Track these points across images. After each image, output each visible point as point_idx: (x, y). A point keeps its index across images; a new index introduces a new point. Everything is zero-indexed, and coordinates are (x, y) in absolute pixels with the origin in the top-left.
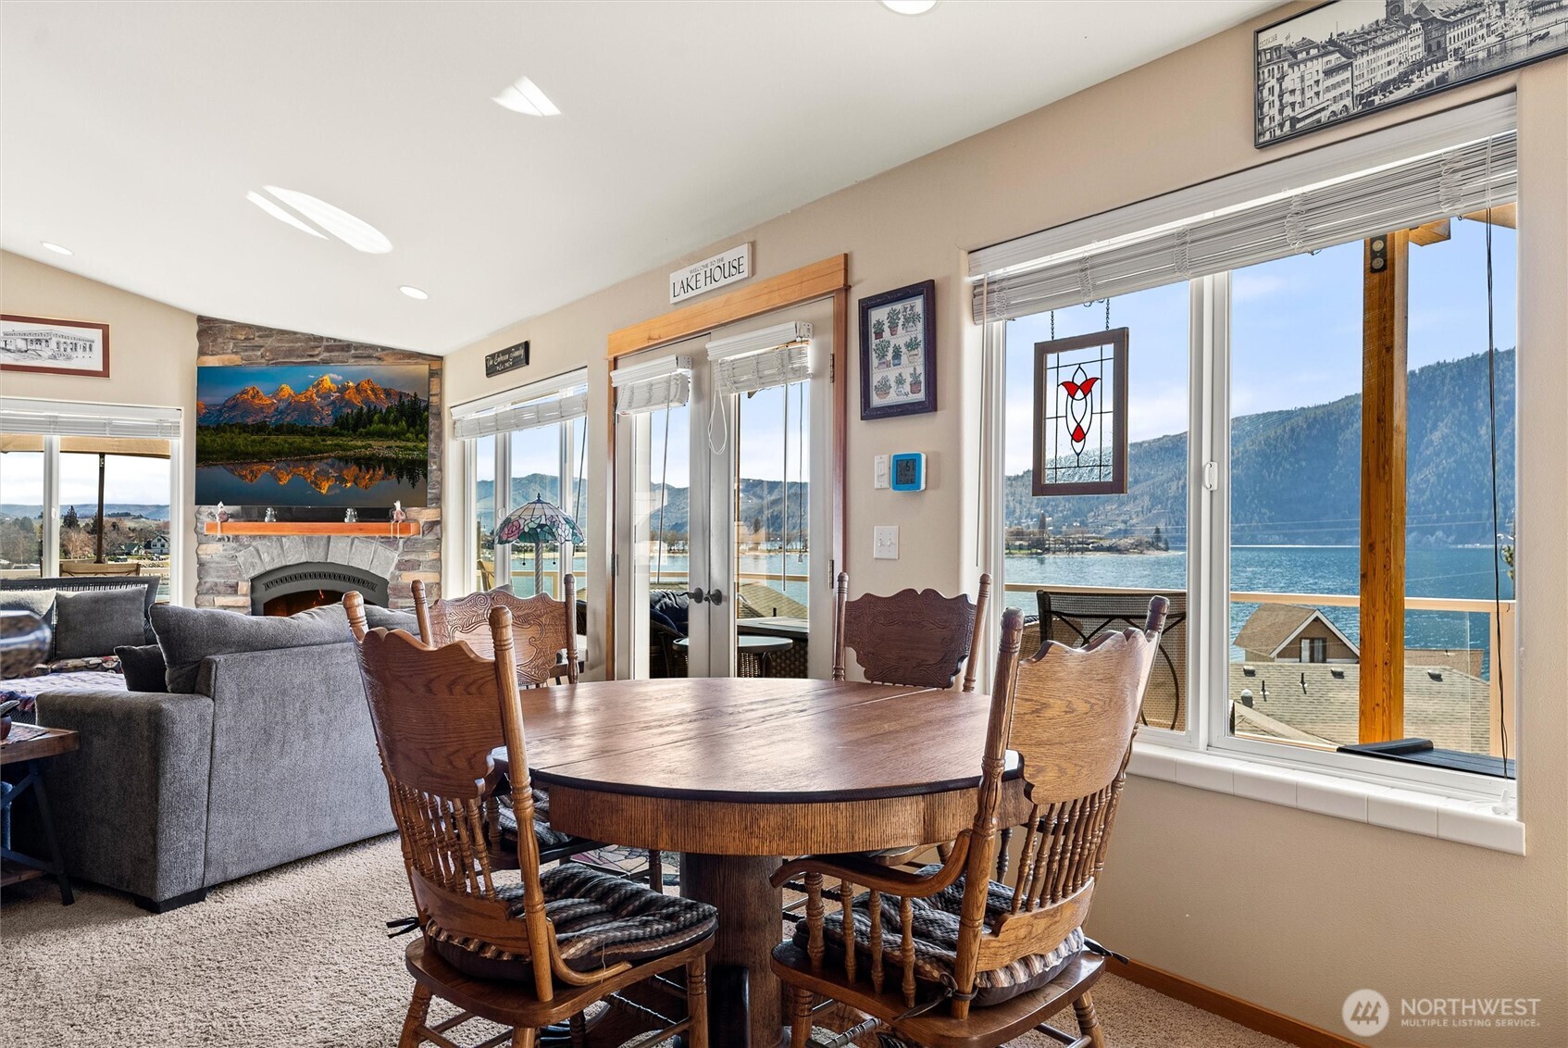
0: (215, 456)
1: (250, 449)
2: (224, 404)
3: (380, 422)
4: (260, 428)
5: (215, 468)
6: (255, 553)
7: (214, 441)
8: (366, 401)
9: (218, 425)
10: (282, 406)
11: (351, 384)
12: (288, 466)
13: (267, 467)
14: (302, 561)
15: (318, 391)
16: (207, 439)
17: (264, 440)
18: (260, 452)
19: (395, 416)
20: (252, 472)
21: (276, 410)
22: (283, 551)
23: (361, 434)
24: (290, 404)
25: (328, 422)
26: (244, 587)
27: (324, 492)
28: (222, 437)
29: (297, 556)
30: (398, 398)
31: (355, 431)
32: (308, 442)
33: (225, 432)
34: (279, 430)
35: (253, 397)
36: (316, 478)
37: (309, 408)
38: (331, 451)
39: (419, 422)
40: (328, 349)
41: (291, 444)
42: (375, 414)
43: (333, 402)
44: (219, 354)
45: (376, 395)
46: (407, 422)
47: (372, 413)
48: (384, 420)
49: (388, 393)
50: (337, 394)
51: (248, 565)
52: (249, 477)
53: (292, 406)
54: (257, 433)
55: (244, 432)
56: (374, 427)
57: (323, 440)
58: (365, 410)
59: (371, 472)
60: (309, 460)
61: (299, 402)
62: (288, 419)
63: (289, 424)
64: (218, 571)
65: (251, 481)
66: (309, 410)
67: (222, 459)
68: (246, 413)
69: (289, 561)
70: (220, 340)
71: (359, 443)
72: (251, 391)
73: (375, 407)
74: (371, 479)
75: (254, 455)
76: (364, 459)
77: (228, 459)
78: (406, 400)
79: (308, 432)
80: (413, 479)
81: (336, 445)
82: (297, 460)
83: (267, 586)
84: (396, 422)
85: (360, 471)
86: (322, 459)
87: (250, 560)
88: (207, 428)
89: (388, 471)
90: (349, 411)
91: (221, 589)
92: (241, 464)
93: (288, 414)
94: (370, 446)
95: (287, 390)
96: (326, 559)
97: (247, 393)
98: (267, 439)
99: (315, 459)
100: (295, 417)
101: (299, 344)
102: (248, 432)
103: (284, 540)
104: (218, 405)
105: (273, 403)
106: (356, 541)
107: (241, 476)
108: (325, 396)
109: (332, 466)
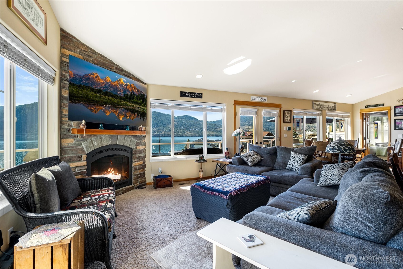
0: (78, 99)
1: (95, 99)
2: (83, 76)
3: (136, 99)
4: (99, 91)
5: (79, 104)
6: (91, 142)
7: (78, 92)
8: (132, 91)
9: (80, 85)
10: (107, 85)
11: (129, 84)
12: (110, 108)
13: (102, 108)
14: (109, 144)
15: (119, 83)
16: (75, 90)
17: (100, 96)
18: (99, 101)
19: (140, 98)
20: (95, 109)
21: (105, 85)
22: (102, 141)
23: (131, 102)
24: (110, 85)
25: (122, 95)
26: (84, 157)
27: (121, 119)
28: (82, 91)
29: (107, 142)
30: (140, 92)
31: (130, 100)
32: (116, 101)
33: (84, 89)
34: (106, 93)
35: (96, 78)
36: (118, 114)
37: (116, 88)
38: (123, 105)
39: (145, 101)
40: (116, 68)
41: (110, 100)
42: (135, 96)
43: (124, 89)
44: (73, 52)
45: (135, 90)
46: (142, 100)
47: (134, 95)
48: (137, 99)
49: (138, 90)
50: (125, 86)
51: (88, 147)
52: (95, 111)
53: (110, 86)
54: (98, 93)
55: (92, 91)
56: (135, 100)
57: (121, 101)
58: (132, 94)
59: (134, 114)
60: (116, 107)
61: (113, 85)
62: (109, 90)
63: (109, 92)
64: (72, 151)
65: (96, 113)
66: (116, 89)
67: (82, 101)
68: (94, 83)
69: (104, 145)
70: (71, 45)
71: (131, 105)
72: (95, 75)
73: (135, 94)
74: (134, 117)
75: (96, 102)
76: (132, 110)
77: (85, 101)
78: (142, 94)
79: (116, 97)
80: (143, 118)
81: (125, 104)
82: (112, 107)
83: (93, 156)
84: (140, 100)
85: (131, 114)
86: (120, 108)
87: (89, 145)
88: (75, 85)
89: (138, 115)
90: (128, 93)
91: (74, 159)
92: (91, 104)
93: (109, 88)
94: (134, 106)
95: (109, 79)
96: (117, 143)
97: (94, 75)
98: (102, 96)
99: (118, 107)
100: (112, 90)
101: (107, 63)
102: (94, 92)
103: (102, 137)
104: (80, 76)
105: (104, 83)
106: (126, 137)
107: (91, 110)
108: (122, 85)
109: (123, 111)
